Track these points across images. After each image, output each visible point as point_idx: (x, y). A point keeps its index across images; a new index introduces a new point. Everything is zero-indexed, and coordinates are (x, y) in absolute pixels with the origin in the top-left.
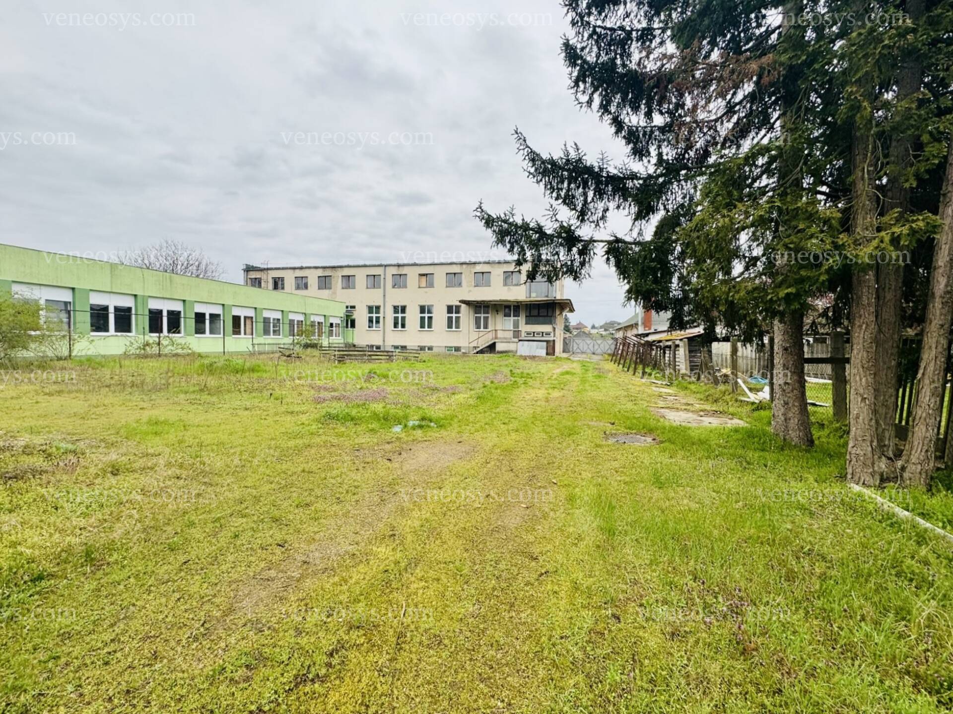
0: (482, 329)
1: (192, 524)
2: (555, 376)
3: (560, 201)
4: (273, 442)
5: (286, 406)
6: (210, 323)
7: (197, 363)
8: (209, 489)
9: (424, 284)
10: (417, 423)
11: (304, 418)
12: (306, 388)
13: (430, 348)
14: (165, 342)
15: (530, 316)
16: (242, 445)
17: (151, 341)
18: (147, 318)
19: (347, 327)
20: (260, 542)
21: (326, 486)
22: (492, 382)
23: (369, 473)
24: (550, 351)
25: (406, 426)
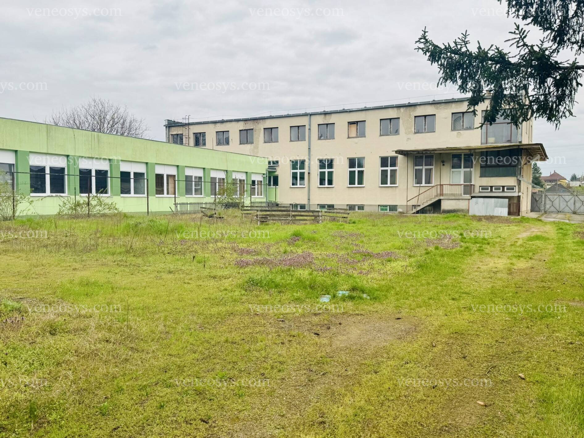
0: (423, 184)
1: (120, 390)
2: (520, 242)
3: (529, 20)
4: (196, 309)
5: (208, 270)
6: (134, 182)
7: (123, 224)
8: (136, 355)
9: (353, 133)
10: (347, 293)
11: (226, 283)
12: (228, 251)
13: (361, 207)
14: (93, 203)
15: (486, 166)
16: (166, 310)
17: (82, 202)
18: (78, 178)
19: (270, 185)
20: (184, 415)
21: (250, 360)
22: (437, 248)
23: (295, 349)
24: (514, 209)
25: (334, 296)
